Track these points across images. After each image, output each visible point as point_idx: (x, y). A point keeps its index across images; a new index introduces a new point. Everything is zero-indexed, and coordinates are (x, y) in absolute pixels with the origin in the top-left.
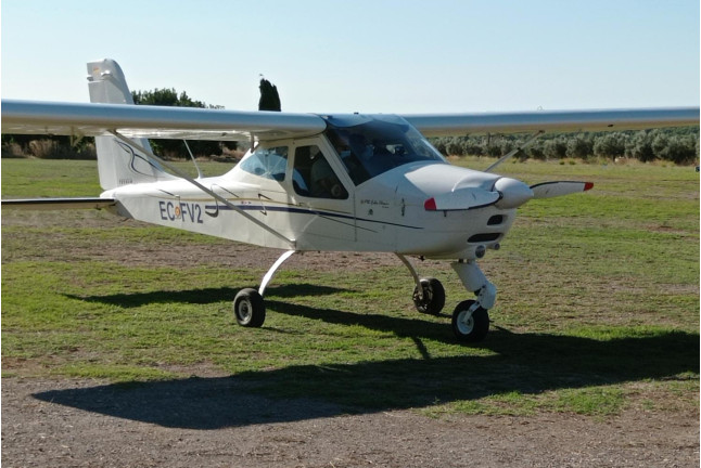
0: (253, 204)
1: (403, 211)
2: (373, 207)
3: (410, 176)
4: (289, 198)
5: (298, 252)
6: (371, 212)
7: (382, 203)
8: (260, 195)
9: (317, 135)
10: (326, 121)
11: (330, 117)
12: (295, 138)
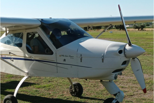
0: (7, 56)
1: (81, 60)
2: (66, 58)
3: (82, 44)
4: (24, 55)
5: (29, 77)
6: (65, 60)
7: (70, 56)
8: (10, 53)
9: (36, 28)
10: (40, 21)
11: (42, 20)
12: (26, 29)
